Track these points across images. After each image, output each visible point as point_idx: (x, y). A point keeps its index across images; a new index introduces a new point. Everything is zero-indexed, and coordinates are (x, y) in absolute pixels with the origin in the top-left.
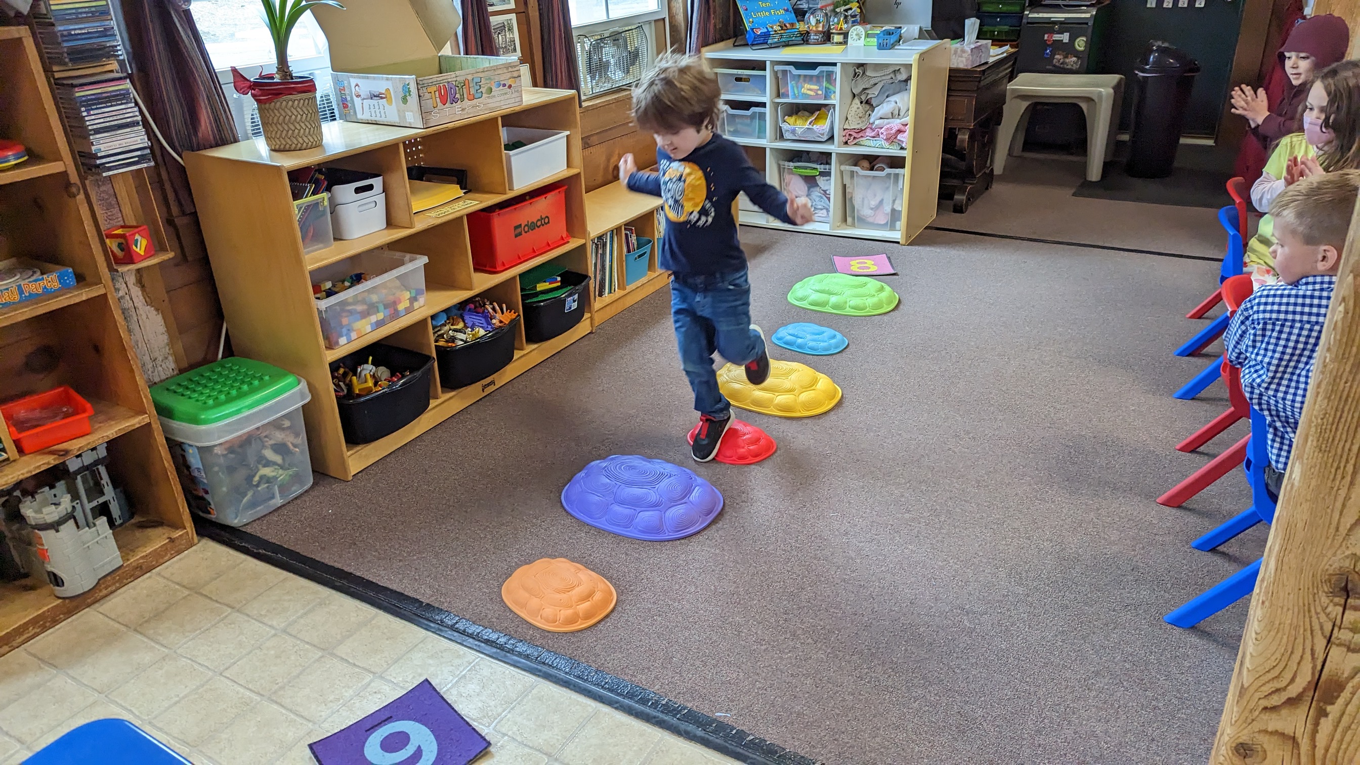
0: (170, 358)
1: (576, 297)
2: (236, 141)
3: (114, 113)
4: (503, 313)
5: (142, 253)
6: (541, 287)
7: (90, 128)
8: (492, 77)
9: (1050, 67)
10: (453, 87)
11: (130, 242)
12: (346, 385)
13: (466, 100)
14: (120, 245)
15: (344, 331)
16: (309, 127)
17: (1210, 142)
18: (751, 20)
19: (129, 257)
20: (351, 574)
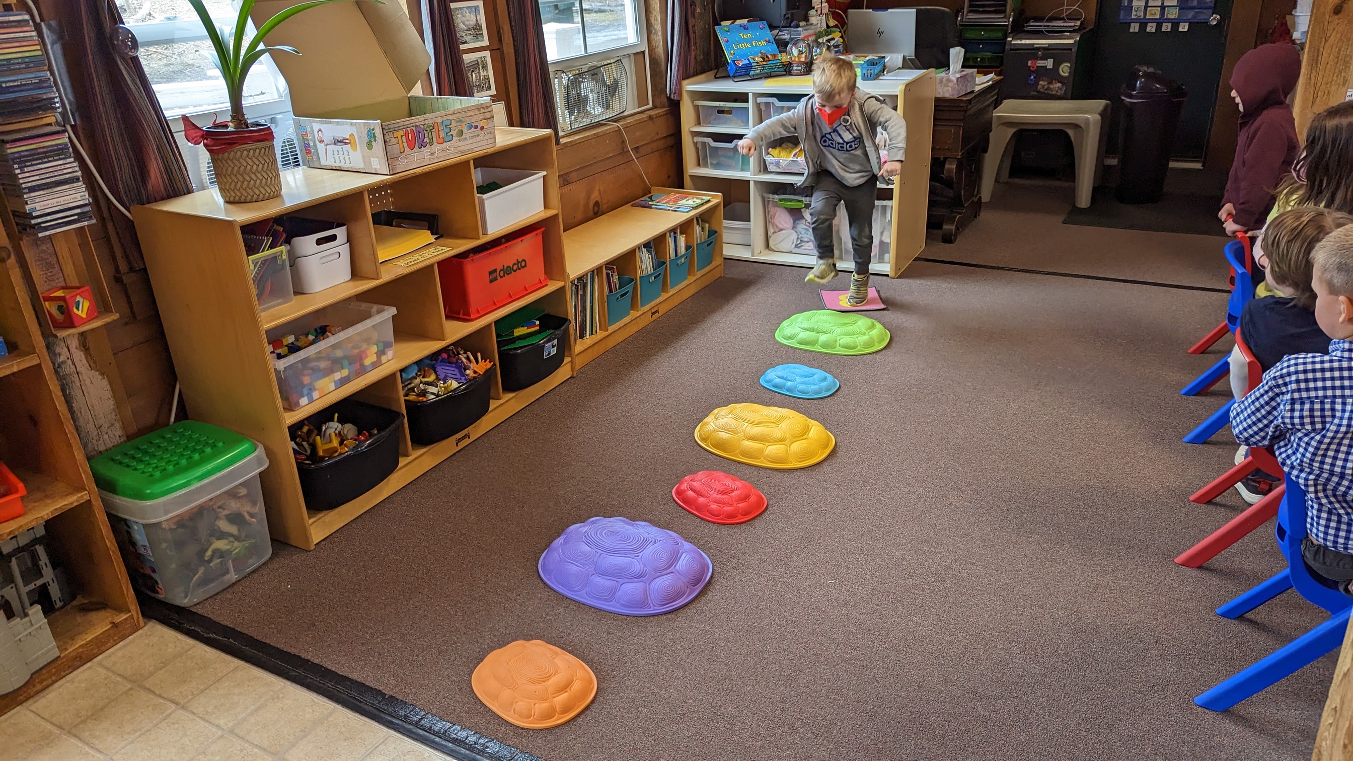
0: (117, 424)
1: (555, 342)
2: (189, 191)
3: (51, 170)
4: (477, 362)
5: (84, 316)
6: (519, 332)
7: (24, 186)
8: (463, 119)
9: (1036, 93)
10: (420, 131)
11: (70, 305)
12: (310, 444)
13: (435, 143)
14: (60, 308)
15: (305, 391)
16: (266, 177)
17: (1198, 166)
18: (732, 52)
19: (69, 322)
20: (309, 661)
